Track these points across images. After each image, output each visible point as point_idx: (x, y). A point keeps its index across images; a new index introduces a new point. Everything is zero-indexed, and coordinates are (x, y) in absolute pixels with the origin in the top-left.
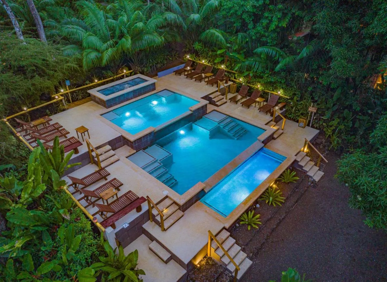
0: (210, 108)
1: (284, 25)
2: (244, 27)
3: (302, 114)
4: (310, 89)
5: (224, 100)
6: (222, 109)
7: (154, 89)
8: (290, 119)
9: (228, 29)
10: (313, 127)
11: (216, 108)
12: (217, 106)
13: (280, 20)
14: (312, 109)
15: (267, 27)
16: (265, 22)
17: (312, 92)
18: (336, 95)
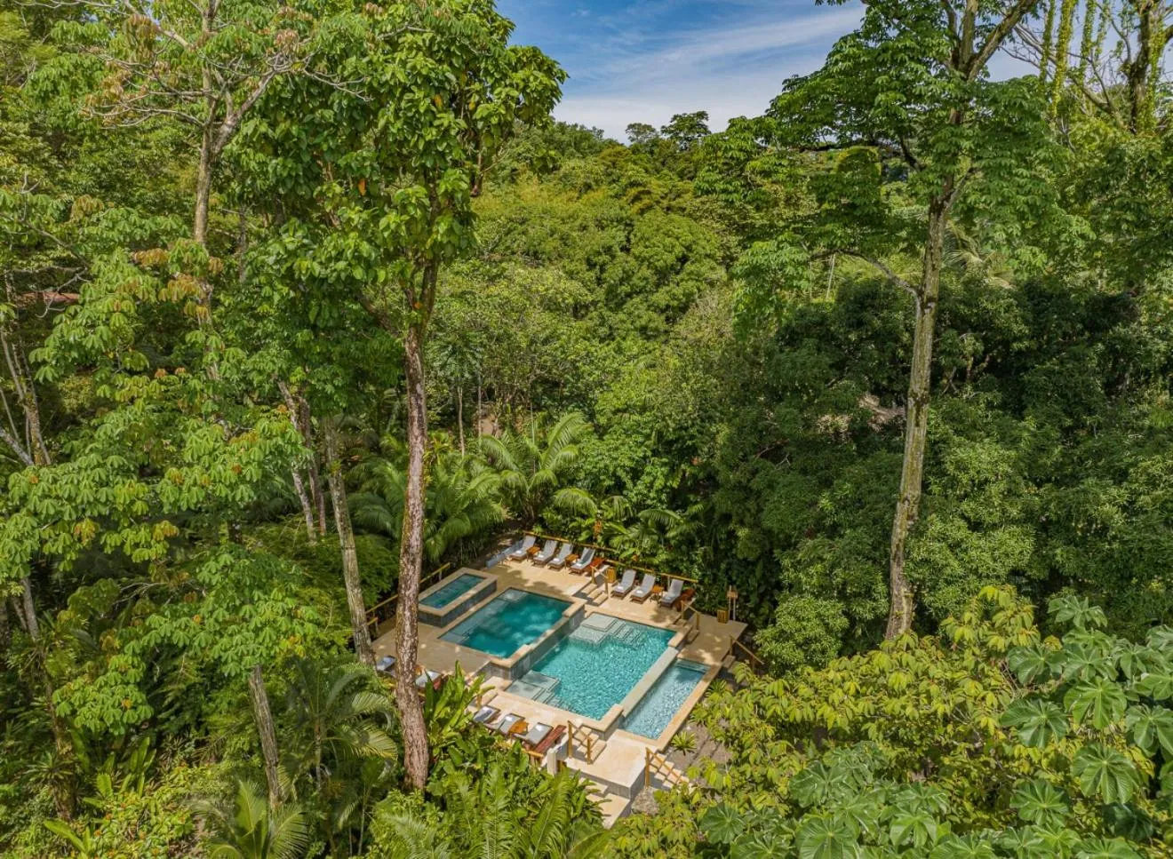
0: (589, 608)
1: (675, 485)
2: (619, 487)
3: (720, 603)
4: (723, 566)
5: (604, 595)
6: (605, 607)
7: (495, 590)
8: (703, 612)
9: (596, 490)
10: (737, 619)
11: (595, 609)
12: (597, 605)
13: (667, 477)
14: (732, 595)
15: (650, 487)
16: (646, 479)
17: (727, 571)
18: (759, 571)
